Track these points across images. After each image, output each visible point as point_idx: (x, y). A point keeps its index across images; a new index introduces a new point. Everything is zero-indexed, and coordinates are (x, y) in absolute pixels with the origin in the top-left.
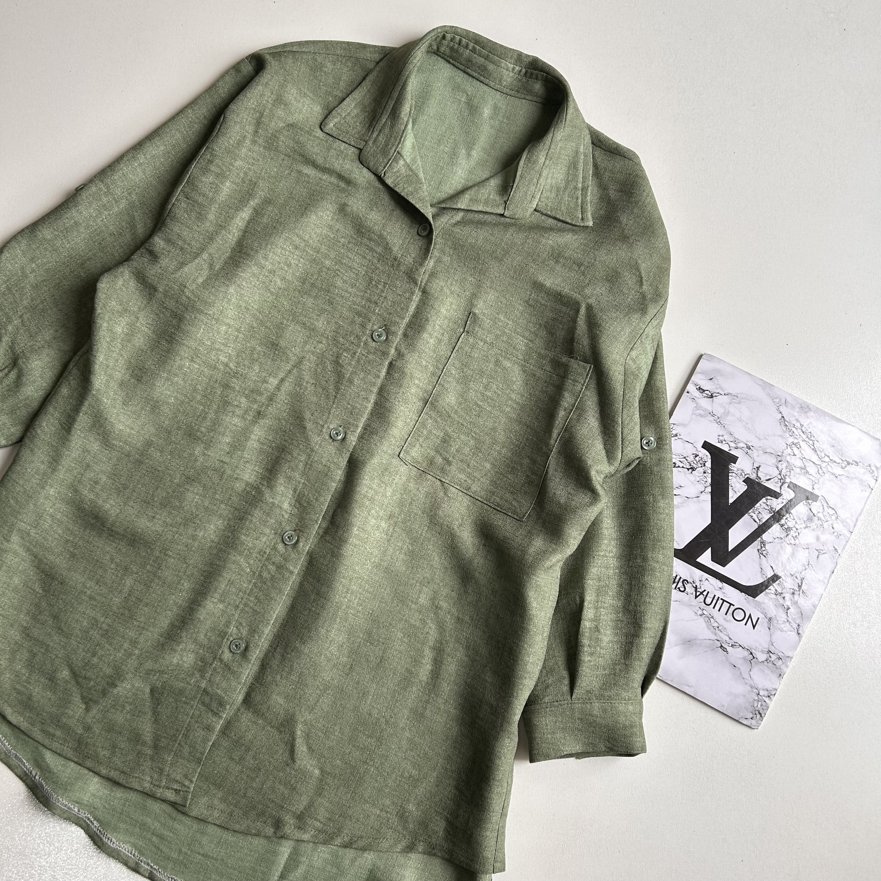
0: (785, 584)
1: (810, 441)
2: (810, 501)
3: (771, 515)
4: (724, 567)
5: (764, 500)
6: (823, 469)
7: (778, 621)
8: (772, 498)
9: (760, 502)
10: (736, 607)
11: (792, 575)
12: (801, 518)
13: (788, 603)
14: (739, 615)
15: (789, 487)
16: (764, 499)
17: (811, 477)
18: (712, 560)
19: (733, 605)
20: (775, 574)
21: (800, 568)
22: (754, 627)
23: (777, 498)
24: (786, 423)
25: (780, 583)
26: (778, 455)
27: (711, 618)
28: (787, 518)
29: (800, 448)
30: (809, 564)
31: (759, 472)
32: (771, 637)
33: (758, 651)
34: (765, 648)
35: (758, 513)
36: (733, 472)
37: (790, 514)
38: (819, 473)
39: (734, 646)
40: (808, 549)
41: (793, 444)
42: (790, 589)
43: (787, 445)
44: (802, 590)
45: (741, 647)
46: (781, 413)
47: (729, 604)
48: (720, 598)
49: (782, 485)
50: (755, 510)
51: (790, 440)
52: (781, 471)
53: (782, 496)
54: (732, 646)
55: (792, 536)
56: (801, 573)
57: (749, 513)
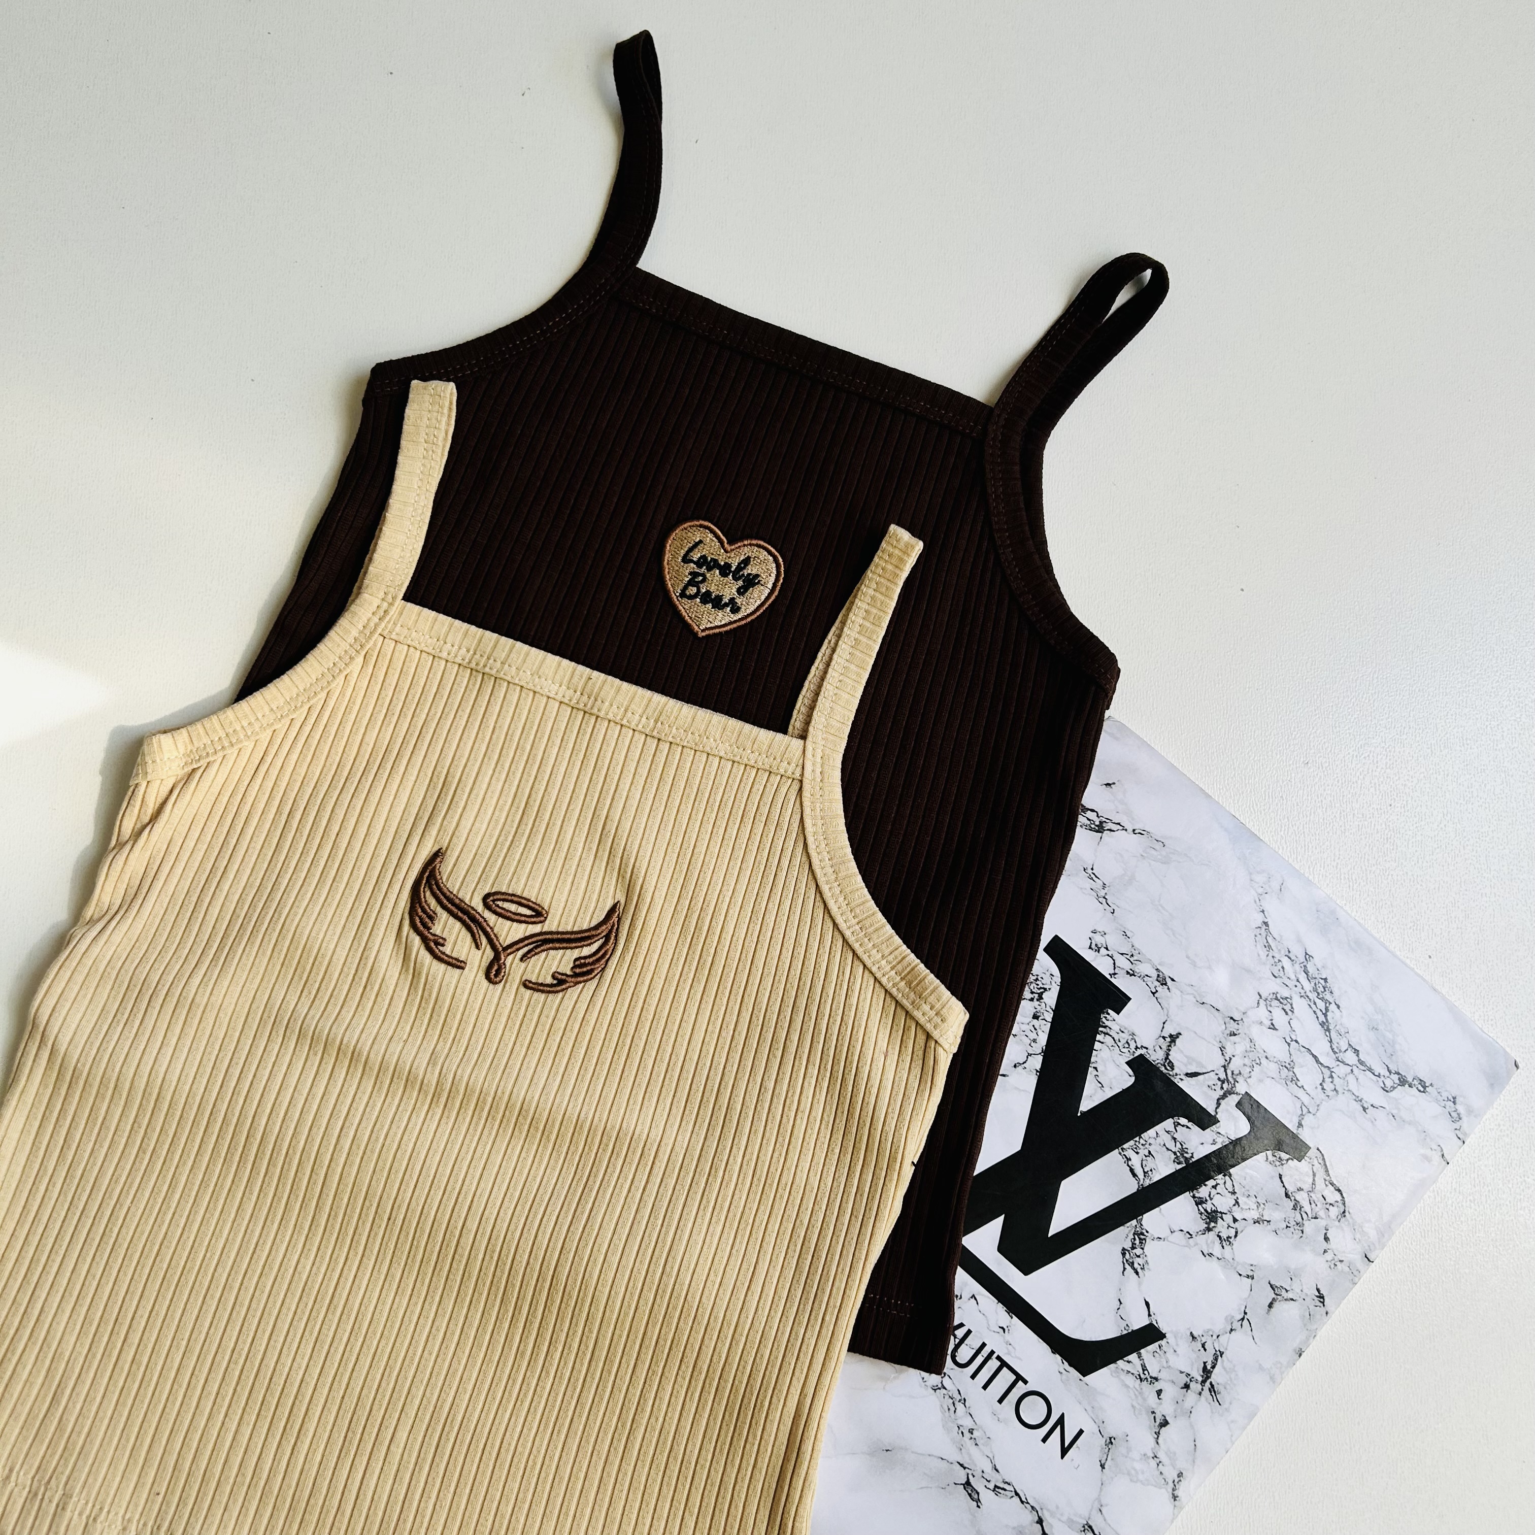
0: (1170, 1354)
1: (1317, 1001)
2: (1284, 1156)
3: (1179, 1167)
4: (1026, 1273)
5: (1168, 1124)
6: (1336, 1080)
7: (1129, 1450)
8: (1190, 1124)
9: (1159, 1128)
10: (1030, 1387)
11: (1194, 1338)
12: (1252, 1194)
13: (1166, 1408)
14: (1034, 1411)
15: (1239, 1105)
16: (1170, 1121)
17: (1300, 1093)
18: (1002, 1249)
19: (1025, 1382)
20: (1151, 1325)
21: (1220, 1326)
22: (1064, 1451)
23: (1203, 1128)
24: (1270, 939)
25: (1158, 1350)
26: (1232, 1018)
27: (960, 1401)
28: (1217, 1184)
29: (1290, 1013)
30: (1243, 1319)
31: (1173, 1049)
32: (1101, 1489)
33: (1060, 1520)
34: (1080, 1516)
35: (1147, 1154)
36: (1107, 1034)
37: (1227, 1177)
38: (1323, 1089)
39: (1000, 1491)
40: (1250, 1280)
41: (1277, 999)
42: (1182, 1372)
43: (1261, 997)
44: (1211, 1383)
45: (1016, 1499)
46: (1263, 911)
47: (1014, 1377)
48: (995, 1355)
49: (1224, 1097)
50: (1140, 1146)
51: (1270, 986)
52: (1230, 1059)
53: (1218, 1125)
54: (994, 1491)
55: (1219, 1236)
56: (1218, 1336)
57: (1122, 1149)
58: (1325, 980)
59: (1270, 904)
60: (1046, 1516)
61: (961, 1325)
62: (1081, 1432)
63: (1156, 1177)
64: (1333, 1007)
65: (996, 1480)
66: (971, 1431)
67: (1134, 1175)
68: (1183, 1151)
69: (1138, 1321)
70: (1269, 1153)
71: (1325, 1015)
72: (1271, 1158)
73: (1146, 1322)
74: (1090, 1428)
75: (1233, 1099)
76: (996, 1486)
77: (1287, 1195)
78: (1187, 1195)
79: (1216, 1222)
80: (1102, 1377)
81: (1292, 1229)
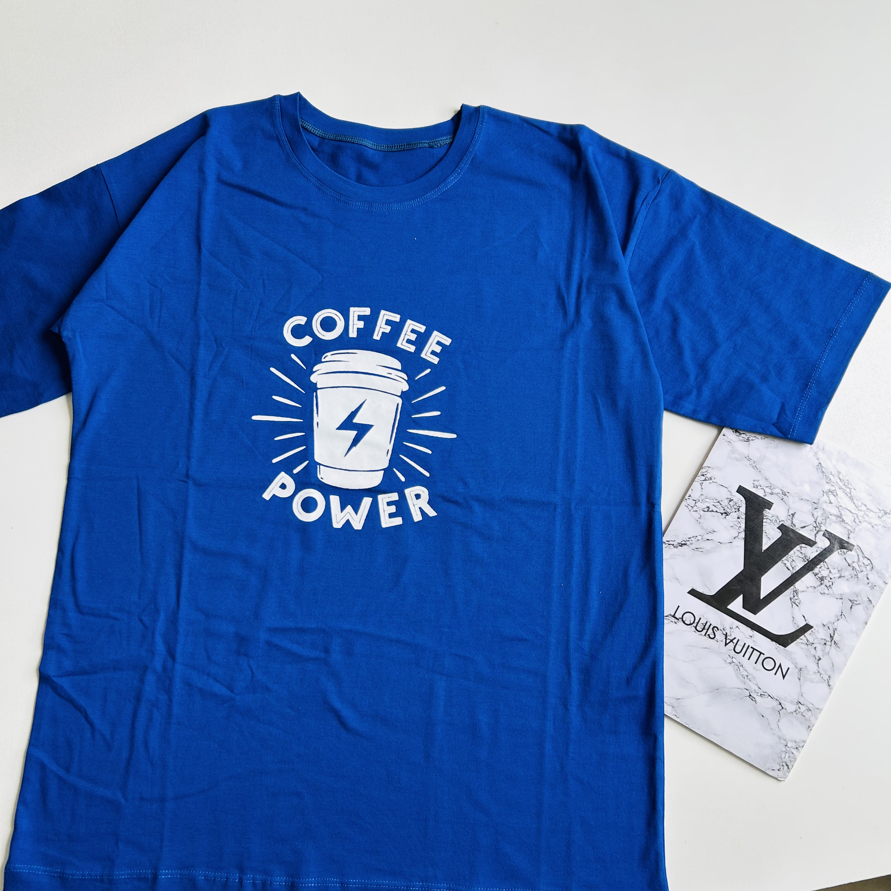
0: (816, 633)
1: (846, 489)
2: (845, 551)
3: (805, 563)
4: (755, 614)
5: (798, 547)
6: (860, 518)
7: (808, 671)
8: (806, 546)
9: (795, 550)
10: (766, 656)
11: (824, 625)
12: (835, 567)
13: (819, 654)
14: (769, 664)
15: (824, 535)
16: (798, 546)
17: (847, 526)
18: (744, 607)
19: (764, 654)
20: (807, 624)
21: (833, 619)
22: (784, 677)
23: (812, 547)
24: (823, 469)
25: (811, 633)
26: (814, 503)
27: (741, 666)
28: (821, 567)
29: (836, 496)
30: (841, 615)
31: (794, 519)
32: (801, 688)
33: (787, 702)
34: (795, 699)
35: (792, 561)
36: (768, 519)
37: (825, 563)
38: (855, 522)
39: (763, 696)
40: (841, 600)
41: (830, 491)
42: (822, 639)
43: (824, 492)
44: (834, 641)
45: (770, 697)
46: (818, 459)
47: (759, 653)
48: (750, 647)
49: (817, 533)
50: (789, 558)
51: (827, 487)
52: (817, 518)
53: (817, 544)
54: (760, 696)
55: (827, 586)
56: (833, 623)
57: (782, 561)
58: (848, 480)
59: (821, 455)
60: (782, 702)
61: (735, 638)
62: (789, 668)
63: (797, 569)
64: (853, 490)
65: (760, 692)
66: (747, 676)
67: (789, 569)
68: (805, 557)
69: (802, 624)
70: (839, 551)
71: (850, 494)
72: (840, 552)
73: (804, 623)
74: (791, 666)
75: (821, 533)
76: (761, 694)
77: (849, 565)
78: (811, 572)
79: (824, 581)
80: (792, 647)
81: (854, 578)
